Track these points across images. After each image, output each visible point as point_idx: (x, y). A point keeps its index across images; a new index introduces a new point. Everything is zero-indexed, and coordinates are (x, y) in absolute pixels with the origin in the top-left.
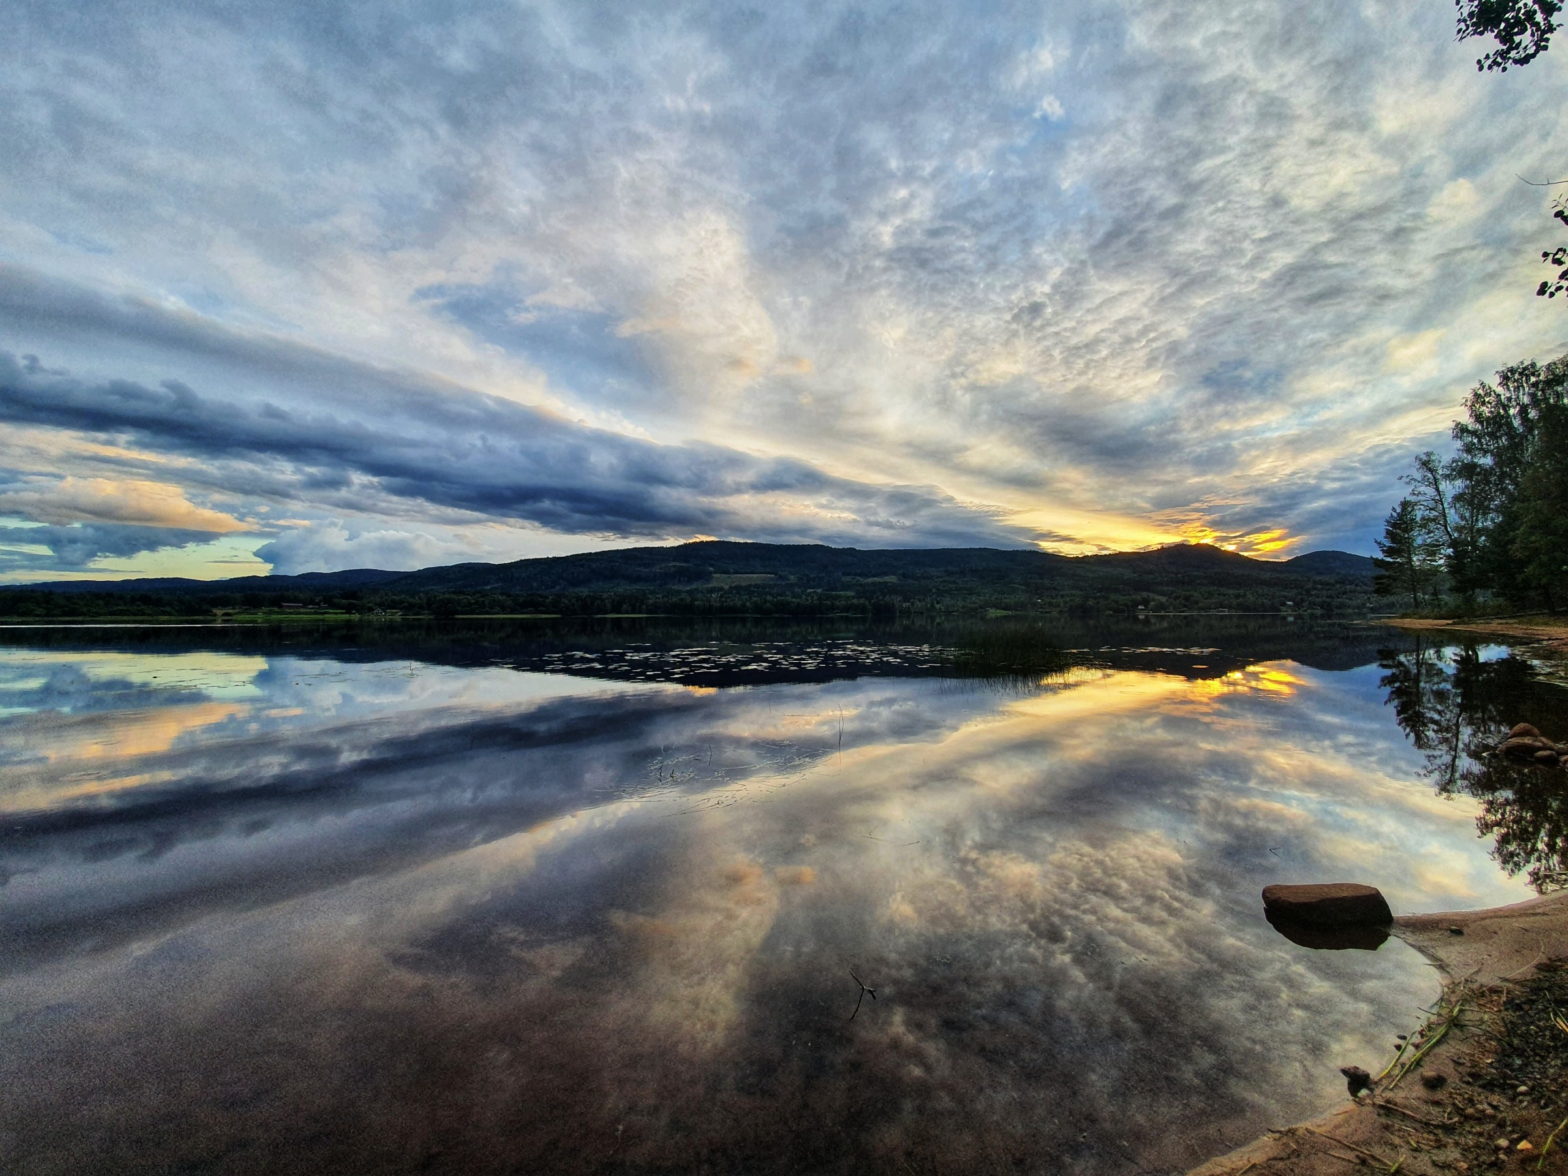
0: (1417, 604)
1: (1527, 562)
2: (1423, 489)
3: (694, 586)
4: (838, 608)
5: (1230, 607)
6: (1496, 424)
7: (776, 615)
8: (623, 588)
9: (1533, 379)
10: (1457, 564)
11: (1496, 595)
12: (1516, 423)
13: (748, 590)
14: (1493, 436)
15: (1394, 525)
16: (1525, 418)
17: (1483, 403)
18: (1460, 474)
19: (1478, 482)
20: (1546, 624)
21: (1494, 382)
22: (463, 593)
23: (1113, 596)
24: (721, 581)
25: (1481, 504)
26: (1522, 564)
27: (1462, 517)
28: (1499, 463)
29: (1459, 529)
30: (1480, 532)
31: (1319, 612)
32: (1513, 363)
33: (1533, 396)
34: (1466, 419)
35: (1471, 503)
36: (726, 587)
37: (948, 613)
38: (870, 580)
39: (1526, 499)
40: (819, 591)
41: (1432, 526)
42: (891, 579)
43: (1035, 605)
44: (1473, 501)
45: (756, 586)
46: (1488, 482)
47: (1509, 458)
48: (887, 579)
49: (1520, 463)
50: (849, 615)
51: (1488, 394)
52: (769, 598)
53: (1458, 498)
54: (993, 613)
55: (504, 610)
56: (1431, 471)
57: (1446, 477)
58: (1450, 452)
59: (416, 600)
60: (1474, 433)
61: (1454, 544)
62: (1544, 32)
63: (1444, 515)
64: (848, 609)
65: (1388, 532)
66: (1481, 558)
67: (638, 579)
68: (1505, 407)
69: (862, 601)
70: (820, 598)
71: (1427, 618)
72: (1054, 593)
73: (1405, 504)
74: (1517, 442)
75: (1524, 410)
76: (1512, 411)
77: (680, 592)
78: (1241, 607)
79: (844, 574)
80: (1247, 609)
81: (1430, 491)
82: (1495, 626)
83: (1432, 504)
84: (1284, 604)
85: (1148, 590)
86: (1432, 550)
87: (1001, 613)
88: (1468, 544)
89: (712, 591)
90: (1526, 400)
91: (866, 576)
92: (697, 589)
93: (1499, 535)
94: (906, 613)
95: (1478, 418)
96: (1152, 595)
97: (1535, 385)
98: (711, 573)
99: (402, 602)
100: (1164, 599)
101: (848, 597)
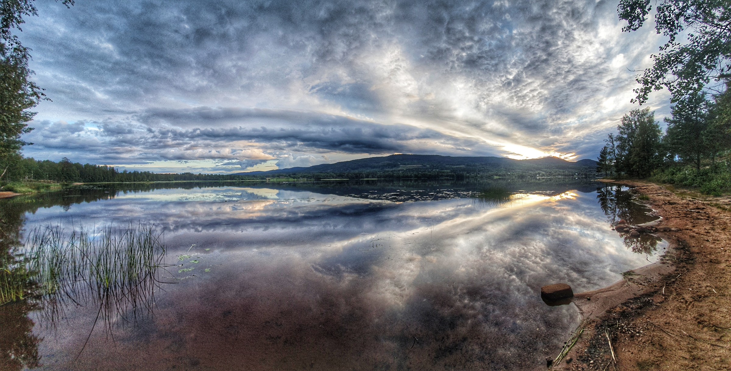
0: (606, 175)
1: (634, 164)
2: (609, 143)
3: (394, 169)
4: (444, 176)
5: (561, 175)
6: (629, 126)
7: (423, 178)
8: (369, 170)
9: (638, 114)
10: (617, 165)
11: (626, 173)
12: (633, 126)
13: (412, 170)
14: (628, 129)
15: (602, 153)
16: (636, 125)
17: (626, 120)
18: (619, 140)
19: (623, 142)
20: (637, 182)
21: (629, 114)
22: (322, 173)
23: (530, 172)
24: (402, 167)
25: (623, 148)
26: (633, 165)
27: (619, 152)
28: (628, 137)
29: (618, 155)
30: (623, 156)
31: (584, 176)
32: (634, 109)
33: (638, 118)
34: (621, 124)
35: (621, 148)
36: (405, 169)
37: (482, 177)
38: (455, 167)
39: (634, 148)
40: (437, 170)
41: (611, 154)
42: (462, 166)
43: (508, 175)
44: (622, 147)
45: (415, 169)
46: (625, 142)
47: (631, 135)
48: (461, 166)
49: (634, 137)
50: (448, 178)
51: (627, 118)
52: (420, 173)
53: (618, 146)
54: (496, 177)
55: (333, 178)
56: (612, 138)
57: (615, 140)
58: (616, 133)
59: (310, 175)
60: (623, 128)
61: (616, 159)
62: (641, 21)
63: (614, 151)
64: (447, 176)
65: (601, 155)
66: (622, 163)
67: (374, 167)
68: (631, 121)
69: (452, 173)
70: (438, 173)
71: (609, 179)
72: (514, 171)
73: (605, 147)
74: (633, 131)
75: (635, 123)
76: (633, 123)
77: (389, 171)
78: (563, 175)
79: (446, 165)
80: (566, 176)
81: (611, 144)
82: (625, 182)
83: (611, 148)
84: (575, 174)
85: (540, 170)
86: (611, 160)
87: (498, 177)
88: (620, 159)
89: (399, 171)
90: (636, 120)
91: (454, 165)
92: (395, 170)
93: (628, 157)
94: (468, 177)
95: (624, 124)
96: (541, 172)
97: (639, 115)
98: (399, 165)
99: (306, 176)
100: (544, 173)
101: (448, 172)
